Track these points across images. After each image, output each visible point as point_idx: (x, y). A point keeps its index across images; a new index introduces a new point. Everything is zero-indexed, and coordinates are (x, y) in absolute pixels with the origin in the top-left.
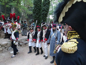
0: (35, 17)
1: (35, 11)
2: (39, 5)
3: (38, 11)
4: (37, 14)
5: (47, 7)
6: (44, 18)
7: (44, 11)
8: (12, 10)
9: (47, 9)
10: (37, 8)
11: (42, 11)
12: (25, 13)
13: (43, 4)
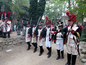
0: (31, 17)
1: (32, 10)
2: (35, 4)
3: (34, 11)
4: (33, 13)
5: (43, 7)
7: (40, 10)
8: (2, 7)
9: (43, 9)
10: (33, 8)
11: (38, 11)
12: (17, 12)
13: (39, 4)
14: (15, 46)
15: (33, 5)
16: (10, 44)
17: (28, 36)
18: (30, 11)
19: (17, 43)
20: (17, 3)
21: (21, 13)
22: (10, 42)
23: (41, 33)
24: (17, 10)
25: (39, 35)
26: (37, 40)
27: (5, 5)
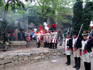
0: (75, 26)
1: (76, 19)
2: (79, 12)
3: (79, 19)
5: (89, 13)
6: (87, 26)
9: (90, 16)
10: (77, 16)
11: (84, 19)
12: (60, 22)
13: (85, 11)
14: (60, 57)
15: (77, 14)
16: (55, 55)
17: (68, 48)
18: (74, 20)
19: (61, 54)
20: (60, 14)
21: (64, 23)
22: (55, 53)
23: (85, 46)
24: (60, 20)
25: (83, 48)
26: (81, 53)
27: (50, 18)
